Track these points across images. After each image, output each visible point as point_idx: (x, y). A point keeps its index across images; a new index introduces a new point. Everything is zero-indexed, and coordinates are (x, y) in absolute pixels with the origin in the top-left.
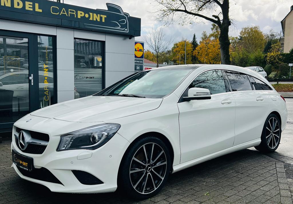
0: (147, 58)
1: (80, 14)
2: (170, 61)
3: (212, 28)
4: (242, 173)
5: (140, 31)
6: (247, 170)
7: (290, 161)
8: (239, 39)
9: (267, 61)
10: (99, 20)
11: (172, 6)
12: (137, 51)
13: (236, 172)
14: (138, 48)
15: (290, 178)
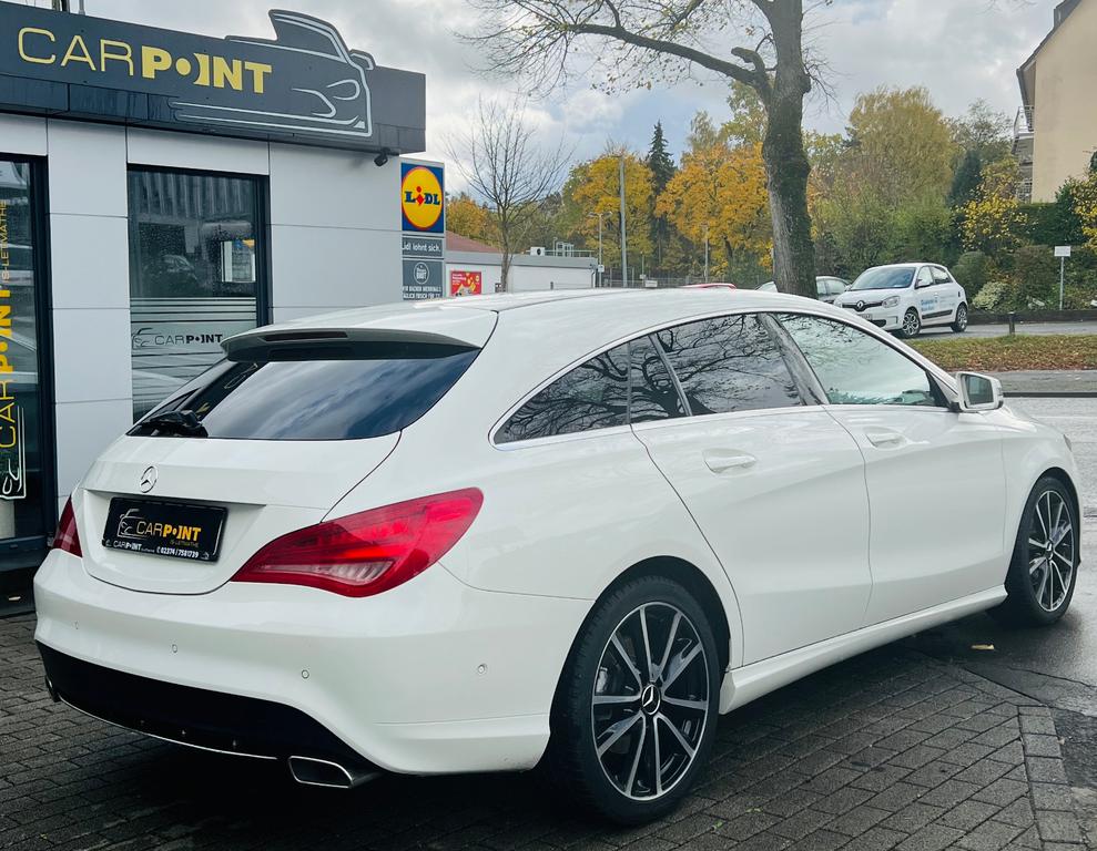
0: (460, 226)
1: (153, 62)
2: (560, 239)
3: (730, 98)
4: (878, 769)
5: (424, 129)
6: (901, 753)
7: (1080, 701)
8: (848, 144)
9: (963, 236)
10: (237, 84)
11: (562, 11)
12: (414, 201)
13: (855, 763)
14: (419, 189)
15: (1082, 783)
